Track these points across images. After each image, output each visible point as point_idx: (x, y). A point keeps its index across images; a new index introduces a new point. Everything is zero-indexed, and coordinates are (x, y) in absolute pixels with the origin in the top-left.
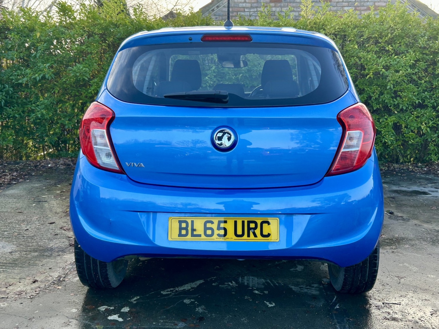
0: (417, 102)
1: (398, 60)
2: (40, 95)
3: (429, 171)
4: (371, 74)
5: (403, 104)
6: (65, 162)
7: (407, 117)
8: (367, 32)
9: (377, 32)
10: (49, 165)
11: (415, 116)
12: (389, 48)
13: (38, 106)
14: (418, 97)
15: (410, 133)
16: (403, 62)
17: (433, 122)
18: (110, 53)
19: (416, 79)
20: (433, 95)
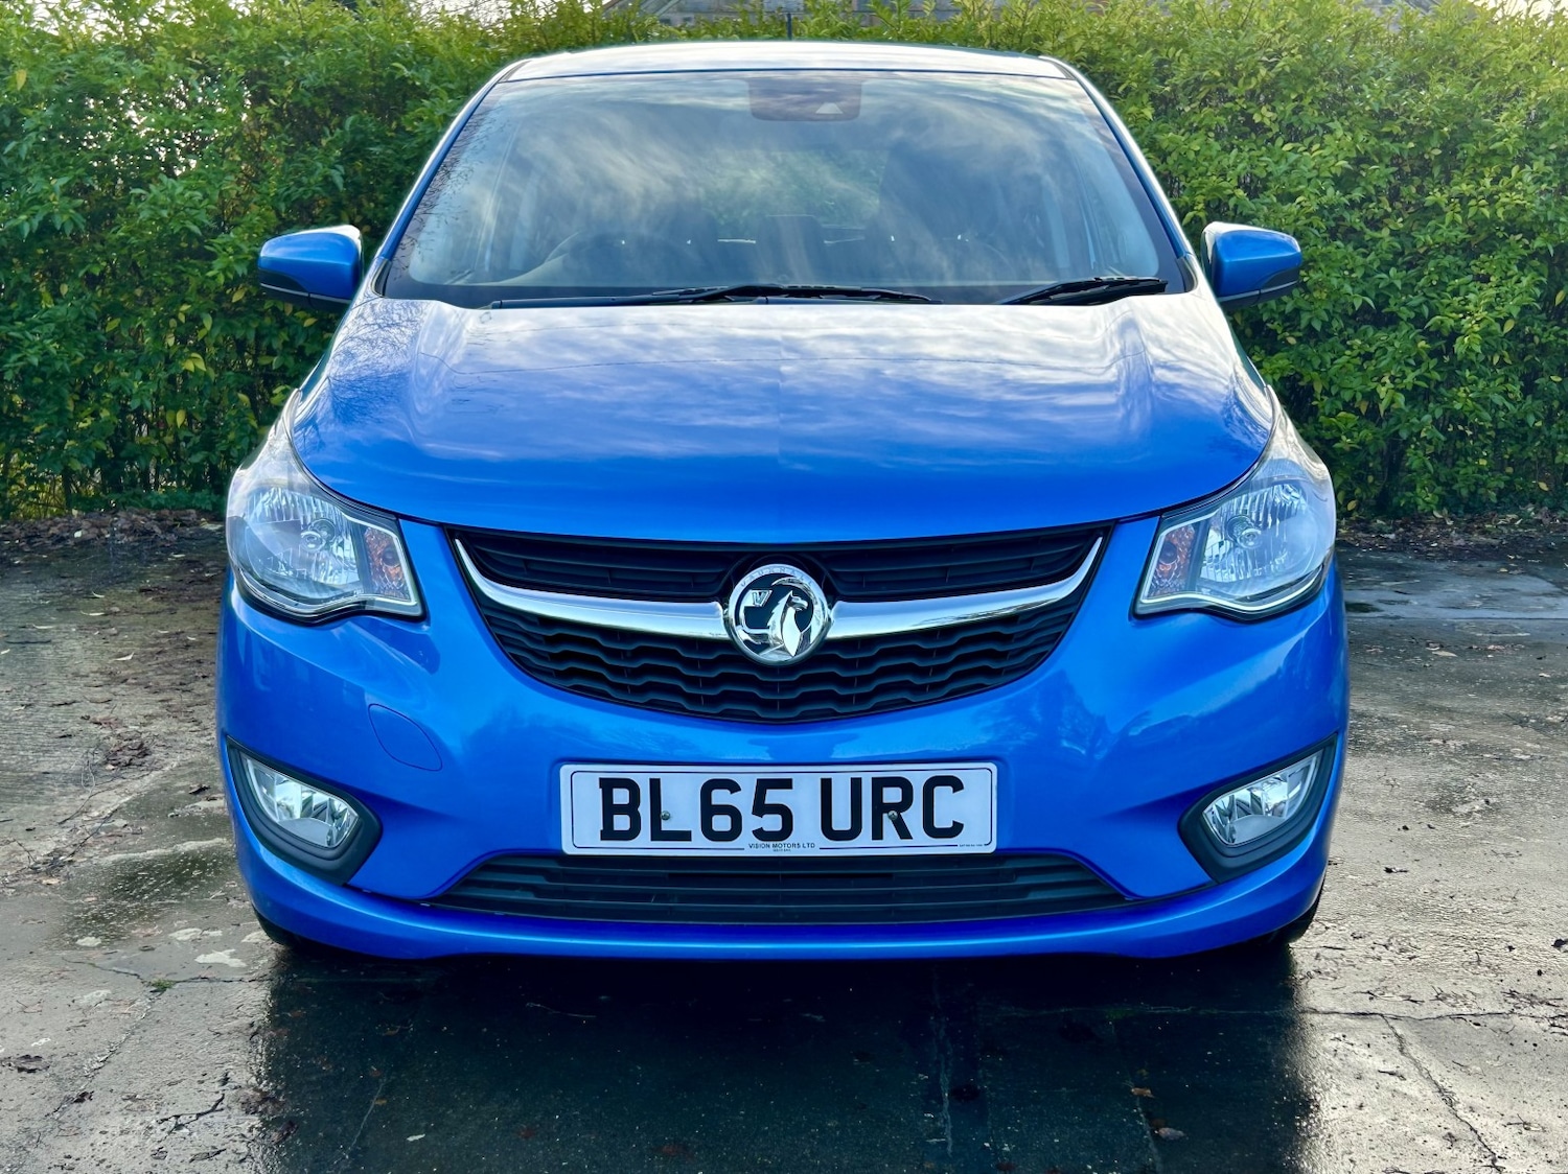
0: (1358, 304)
1: (1293, 157)
2: (43, 290)
3: (1403, 541)
4: (1201, 206)
5: (1310, 311)
6: (133, 521)
7: (1328, 357)
8: (1185, 63)
9: (1218, 59)
10: (78, 534)
11: (1355, 353)
12: (1263, 116)
13: (34, 325)
14: (1366, 286)
15: (1342, 414)
16: (1313, 164)
17: (1418, 372)
18: (282, 139)
19: (1359, 225)
20: (1419, 278)
